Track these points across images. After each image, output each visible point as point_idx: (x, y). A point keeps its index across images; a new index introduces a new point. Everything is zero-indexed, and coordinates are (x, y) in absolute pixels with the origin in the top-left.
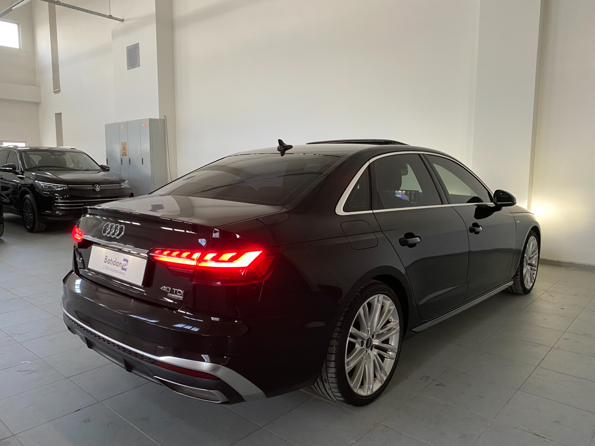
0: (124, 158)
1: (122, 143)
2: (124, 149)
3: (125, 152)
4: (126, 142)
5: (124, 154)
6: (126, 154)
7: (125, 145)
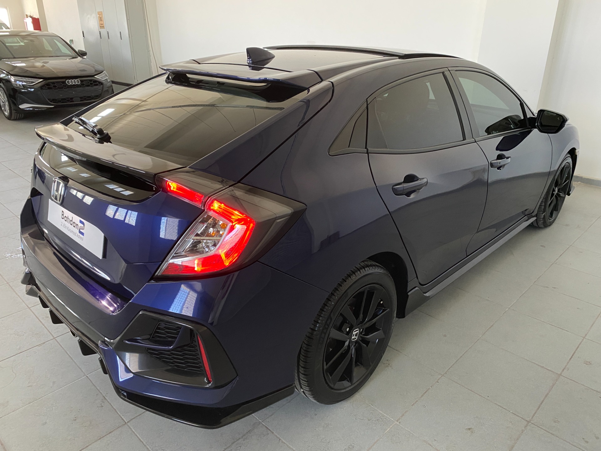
0: (102, 30)
1: (98, 12)
2: (101, 20)
3: (102, 24)
4: (102, 12)
5: (102, 26)
6: (103, 27)
7: (101, 15)
